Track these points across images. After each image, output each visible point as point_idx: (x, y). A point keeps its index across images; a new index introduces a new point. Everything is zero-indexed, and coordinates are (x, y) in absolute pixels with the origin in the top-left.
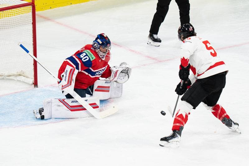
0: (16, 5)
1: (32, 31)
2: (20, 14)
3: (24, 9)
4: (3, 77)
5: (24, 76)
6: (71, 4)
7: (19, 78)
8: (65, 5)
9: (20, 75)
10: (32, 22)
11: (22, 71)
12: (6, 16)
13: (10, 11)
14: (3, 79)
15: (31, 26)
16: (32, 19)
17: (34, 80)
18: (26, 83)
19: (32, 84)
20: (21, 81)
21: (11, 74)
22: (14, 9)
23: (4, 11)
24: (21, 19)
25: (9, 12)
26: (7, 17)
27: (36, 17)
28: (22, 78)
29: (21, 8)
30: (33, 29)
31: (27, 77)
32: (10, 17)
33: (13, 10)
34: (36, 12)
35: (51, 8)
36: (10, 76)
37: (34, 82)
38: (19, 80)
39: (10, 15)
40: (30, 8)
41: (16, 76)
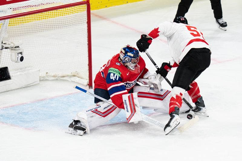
0: (70, 4)
1: (87, 30)
2: (74, 13)
3: (79, 7)
4: (56, 78)
5: (78, 77)
6: (127, 2)
7: (73, 79)
8: (120, 4)
9: (74, 76)
10: (87, 21)
11: (76, 71)
12: (60, 15)
13: (64, 9)
14: (57, 80)
15: (86, 25)
16: (86, 18)
17: (88, 81)
19: (87, 85)
20: (76, 82)
21: (65, 75)
22: (68, 8)
23: (58, 10)
24: (76, 18)
25: (63, 11)
26: (61, 16)
27: (91, 15)
28: (76, 79)
29: (72, 7)
30: (88, 28)
31: (82, 78)
32: (64, 16)
33: (67, 8)
34: (91, 11)
35: (106, 6)
36: (64, 77)
37: (88, 83)
38: (74, 81)
39: (64, 14)
40: (85, 6)
41: (71, 76)
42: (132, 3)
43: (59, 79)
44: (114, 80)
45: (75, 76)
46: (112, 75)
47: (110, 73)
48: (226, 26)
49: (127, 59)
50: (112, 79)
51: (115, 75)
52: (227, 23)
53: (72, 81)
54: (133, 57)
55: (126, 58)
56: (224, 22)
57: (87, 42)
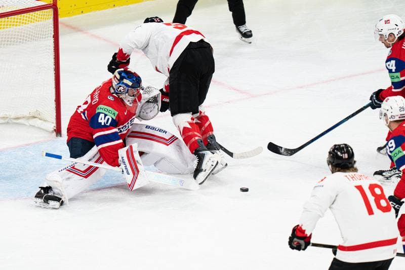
0: (28, 8)
1: (53, 48)
2: (34, 22)
3: (41, 14)
4: (6, 121)
5: (40, 119)
6: (114, 6)
7: (32, 122)
8: (104, 9)
9: (34, 117)
10: (53, 34)
11: (37, 111)
12: (13, 25)
13: (19, 16)
14: (8, 123)
15: (52, 40)
16: (52, 29)
17: (55, 125)
18: (43, 130)
19: (53, 132)
20: (36, 126)
21: (20, 116)
22: (25, 15)
23: (10, 17)
24: (37, 29)
25: (17, 19)
26: (15, 27)
28: (37, 122)
30: (55, 44)
31: (45, 121)
32: (19, 27)
33: (23, 15)
34: (60, 19)
35: (82, 12)
36: (18, 118)
37: (55, 128)
38: (33, 124)
39: (18, 24)
40: (50, 12)
41: (28, 118)
42: (121, 7)
43: (10, 122)
44: (103, 124)
45: (36, 117)
46: (102, 116)
47: (99, 113)
48: (251, 36)
49: (122, 88)
50: (101, 123)
51: (107, 117)
52: (253, 33)
53: (30, 125)
54: (132, 87)
55: (120, 86)
56: (248, 30)
57: (53, 67)
